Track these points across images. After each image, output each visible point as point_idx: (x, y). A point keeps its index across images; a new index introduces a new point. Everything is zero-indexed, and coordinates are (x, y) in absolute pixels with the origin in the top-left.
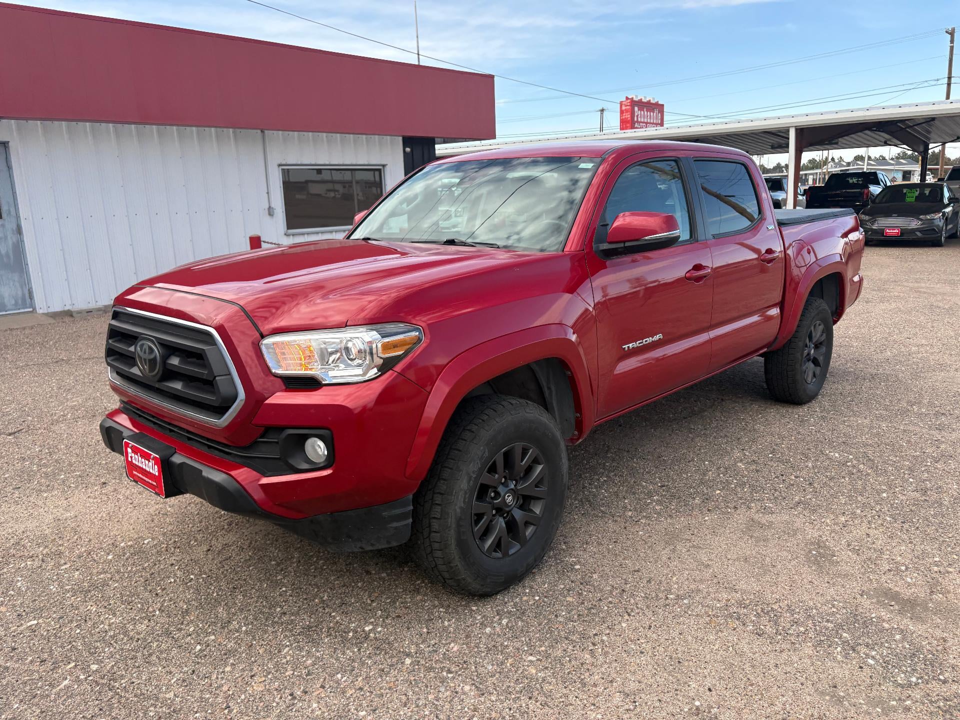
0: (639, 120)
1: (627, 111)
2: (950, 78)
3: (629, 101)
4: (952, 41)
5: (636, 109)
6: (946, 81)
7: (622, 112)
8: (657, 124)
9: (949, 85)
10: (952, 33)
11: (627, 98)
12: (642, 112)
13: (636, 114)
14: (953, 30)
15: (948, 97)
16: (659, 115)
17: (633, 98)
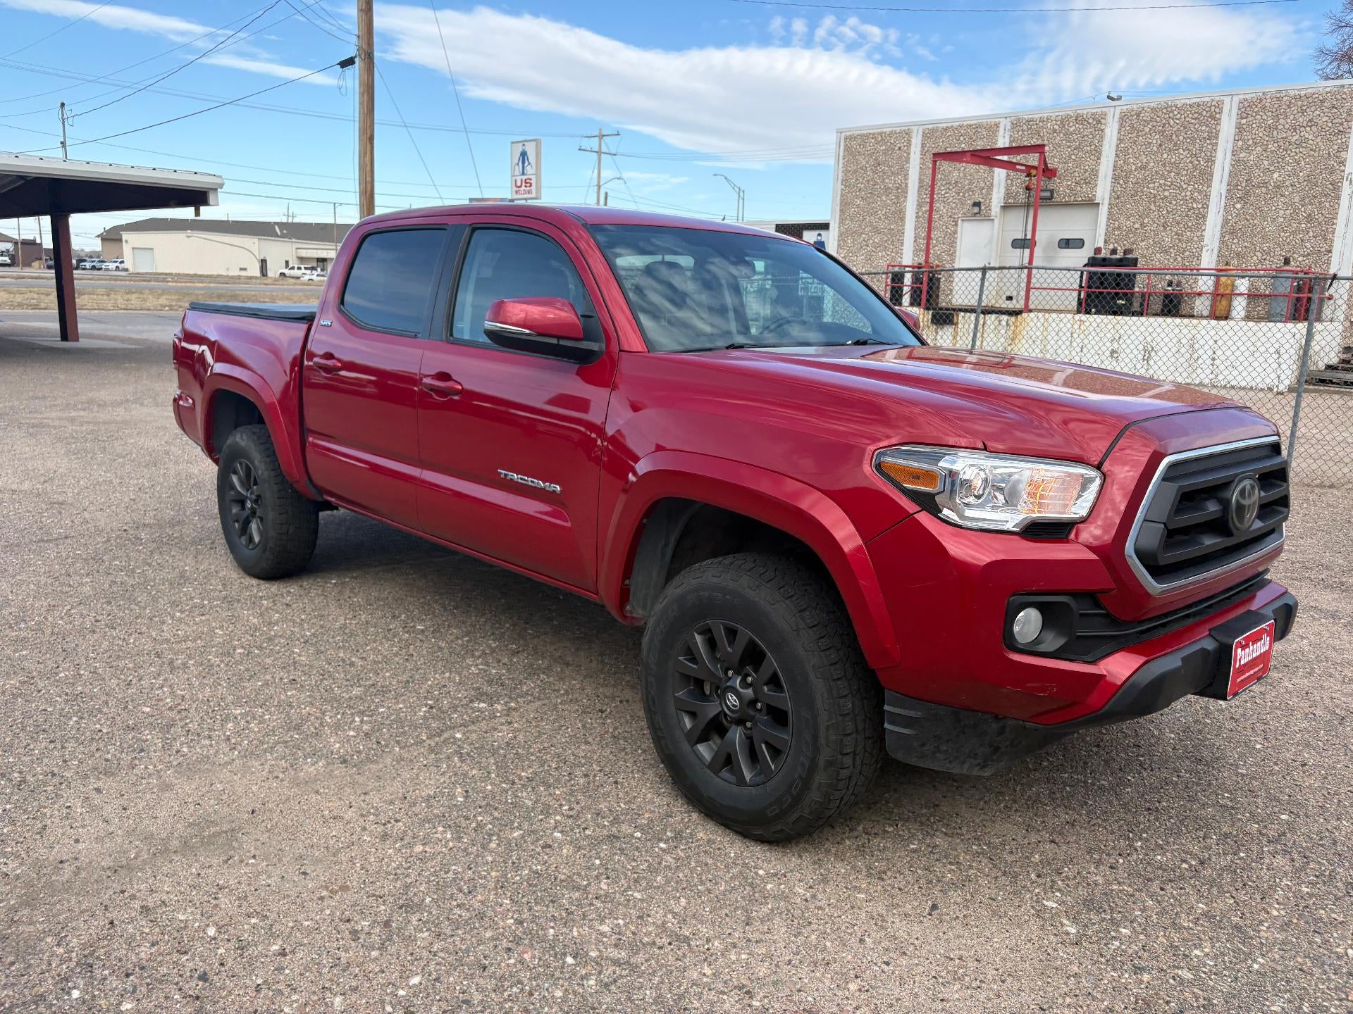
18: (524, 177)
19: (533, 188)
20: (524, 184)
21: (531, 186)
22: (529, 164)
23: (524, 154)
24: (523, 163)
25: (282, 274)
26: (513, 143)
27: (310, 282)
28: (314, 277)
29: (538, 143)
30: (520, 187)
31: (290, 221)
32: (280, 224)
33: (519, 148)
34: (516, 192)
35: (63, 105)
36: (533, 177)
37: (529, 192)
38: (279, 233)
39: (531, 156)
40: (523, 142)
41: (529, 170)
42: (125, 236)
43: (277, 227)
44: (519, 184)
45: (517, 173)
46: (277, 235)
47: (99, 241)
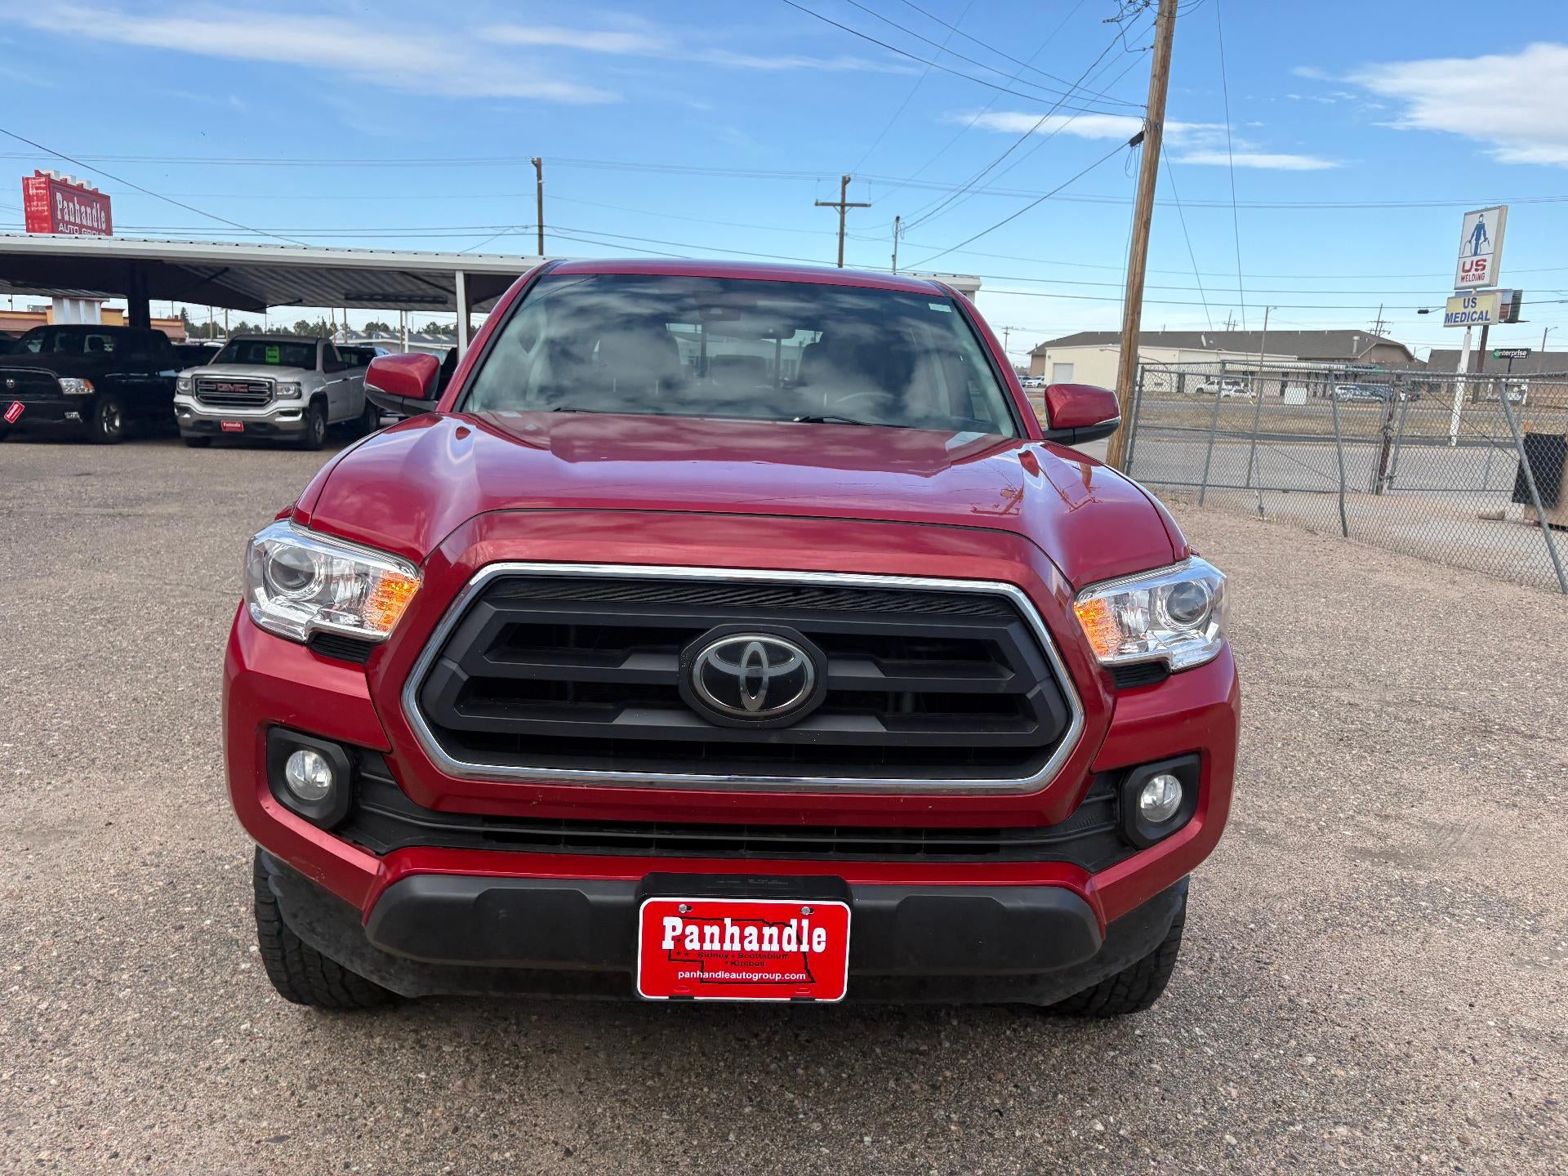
0: (66, 218)
1: (40, 198)
2: (541, 227)
3: (43, 179)
4: (539, 177)
5: (59, 196)
6: (536, 230)
7: (28, 199)
8: (100, 231)
9: (541, 236)
10: (538, 165)
11: (38, 174)
12: (71, 205)
13: (60, 207)
14: (539, 160)
15: (541, 252)
16: (103, 214)
17: (49, 175)
18: (1475, 259)
19: (1487, 271)
20: (1474, 267)
21: (1484, 269)
22: (1486, 239)
23: (1480, 228)
24: (1478, 239)
25: (1200, 390)
26: (1466, 214)
27: (1228, 399)
28: (1232, 393)
29: (1502, 209)
30: (1469, 271)
31: (1230, 329)
32: (1208, 335)
33: (1474, 221)
34: (1463, 278)
35: (898, 218)
36: (1489, 258)
37: (1480, 278)
38: (1205, 344)
39: (1490, 231)
40: (1481, 213)
41: (1485, 248)
42: (1049, 352)
43: (1203, 337)
44: (1467, 267)
45: (1468, 253)
46: (1203, 348)
47: (1029, 358)
